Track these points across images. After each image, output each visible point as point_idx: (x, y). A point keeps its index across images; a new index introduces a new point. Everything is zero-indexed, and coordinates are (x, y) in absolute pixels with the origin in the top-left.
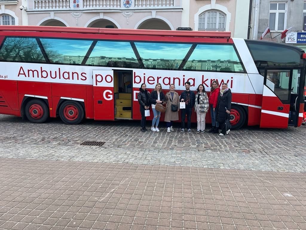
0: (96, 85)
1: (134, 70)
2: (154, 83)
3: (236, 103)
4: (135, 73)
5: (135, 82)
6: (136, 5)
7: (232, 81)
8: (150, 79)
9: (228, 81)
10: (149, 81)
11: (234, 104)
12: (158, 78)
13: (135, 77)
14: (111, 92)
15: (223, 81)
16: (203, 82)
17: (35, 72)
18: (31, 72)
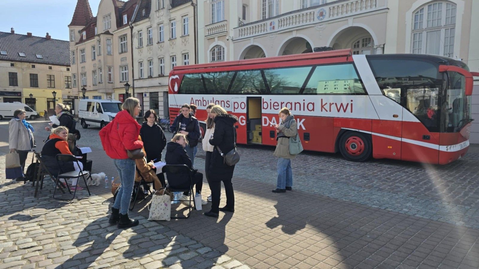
0: (234, 111)
1: (263, 96)
2: (278, 109)
3: (357, 130)
4: (263, 99)
5: (263, 108)
6: (331, 15)
7: (352, 104)
8: (276, 104)
9: (348, 104)
10: (275, 107)
11: (355, 131)
12: (282, 103)
13: (263, 103)
14: (244, 118)
15: (342, 105)
16: (322, 107)
17: (200, 101)
18: (197, 101)
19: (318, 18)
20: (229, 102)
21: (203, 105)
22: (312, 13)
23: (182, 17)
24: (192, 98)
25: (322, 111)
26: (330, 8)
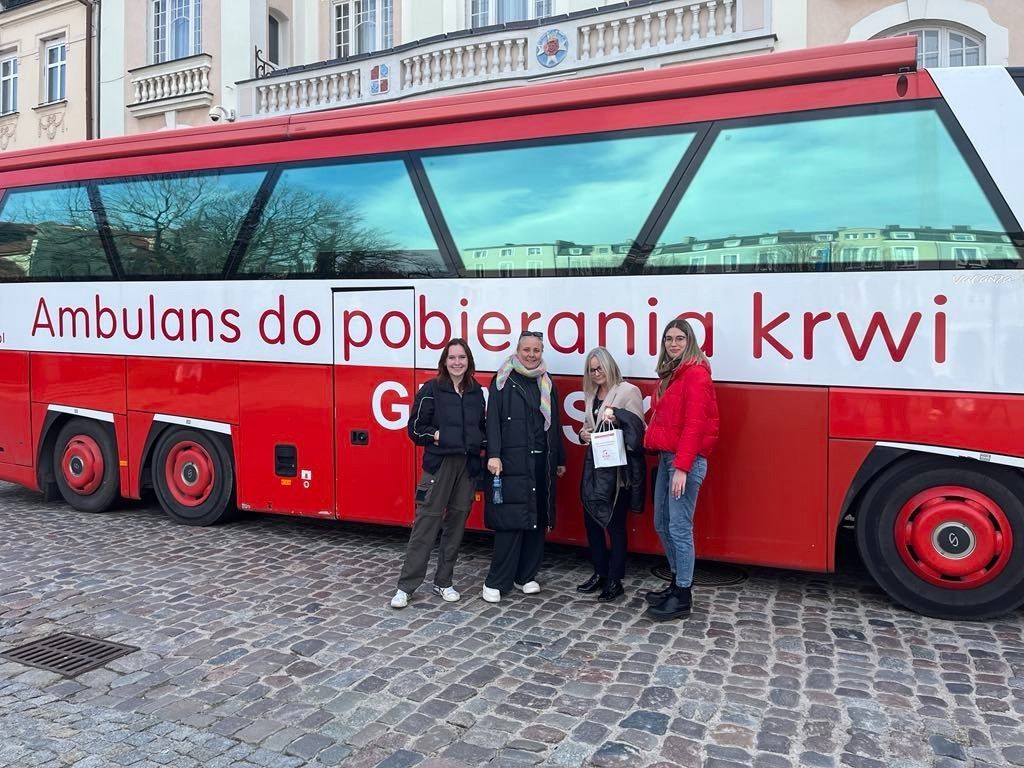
2: (507, 345)
4: (423, 297)
5: (423, 344)
6: (586, 53)
8: (494, 323)
9: (916, 318)
10: (487, 338)
12: (526, 320)
13: (423, 320)
15: (878, 320)
16: (761, 333)
17: (80, 316)
18: (67, 316)
19: (542, 58)
20: (237, 314)
21: (99, 333)
22: (520, 42)
23: (44, 41)
24: (42, 301)
25: (758, 353)
26: (580, 29)
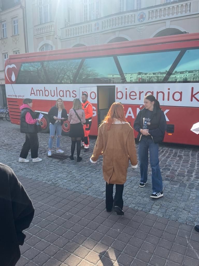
1: (117, 85)
2: (136, 98)
4: (117, 88)
5: (117, 98)
6: (151, 18)
8: (133, 94)
10: (131, 97)
12: (140, 93)
13: (117, 93)
14: (95, 109)
16: (193, 96)
17: (41, 91)
18: (38, 91)
19: (139, 20)
20: (76, 91)
21: (45, 95)
22: (133, 15)
23: (12, 18)
24: (32, 88)
25: (192, 100)
